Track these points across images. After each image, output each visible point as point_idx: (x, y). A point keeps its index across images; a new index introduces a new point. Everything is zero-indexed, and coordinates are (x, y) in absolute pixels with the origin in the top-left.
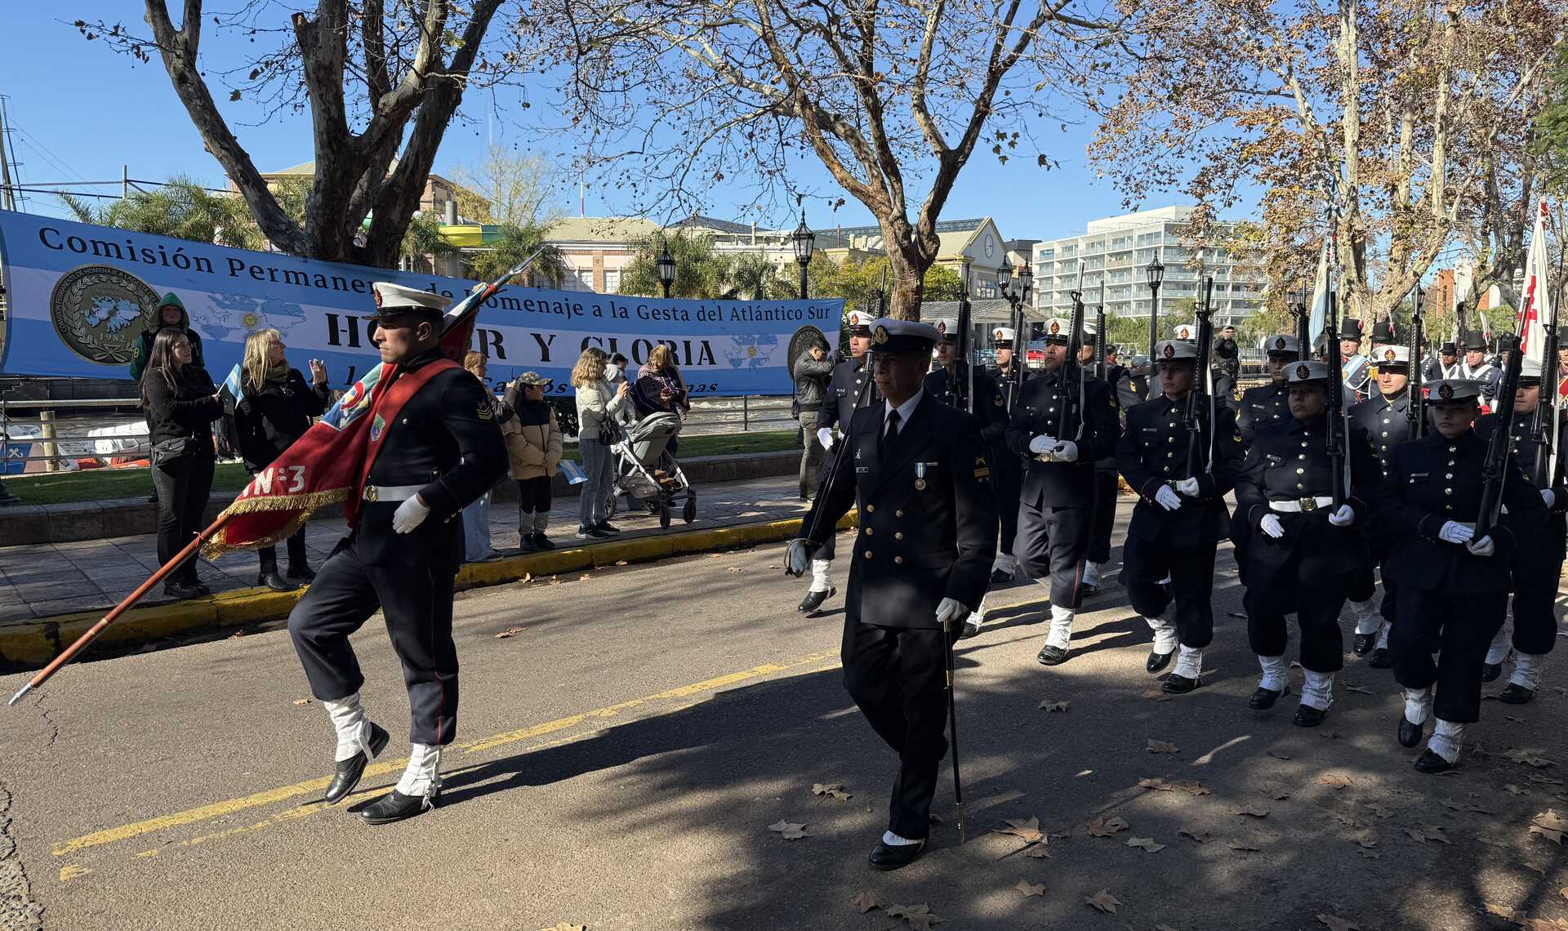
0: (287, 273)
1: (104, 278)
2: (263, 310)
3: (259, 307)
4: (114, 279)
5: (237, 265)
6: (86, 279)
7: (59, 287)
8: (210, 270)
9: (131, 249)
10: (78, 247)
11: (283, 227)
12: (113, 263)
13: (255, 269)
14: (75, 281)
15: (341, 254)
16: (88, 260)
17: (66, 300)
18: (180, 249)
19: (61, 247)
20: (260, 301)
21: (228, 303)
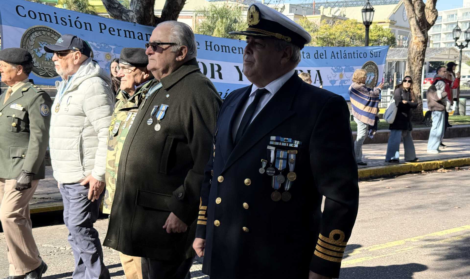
0: (125, 31)
1: (44, 33)
4: (49, 34)
5: (103, 27)
6: (36, 33)
7: (25, 36)
8: (91, 30)
9: (56, 17)
10: (33, 16)
12: (48, 25)
13: (111, 29)
14: (31, 34)
16: (37, 23)
17: (27, 43)
18: (78, 17)
19: (25, 16)
20: (113, 47)
21: (99, 47)
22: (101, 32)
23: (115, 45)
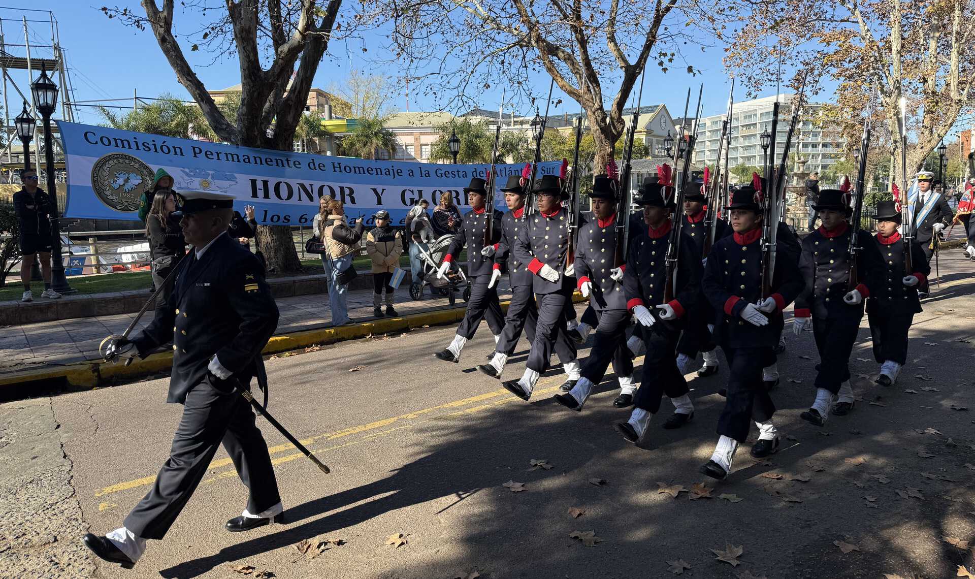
0: (227, 155)
1: (121, 161)
2: (213, 178)
3: (210, 177)
4: (127, 161)
5: (197, 151)
6: (111, 162)
7: (96, 165)
8: (182, 154)
9: (136, 143)
10: (106, 142)
11: (224, 127)
12: (126, 151)
13: (208, 153)
14: (105, 163)
15: (259, 142)
16: (113, 150)
17: (100, 174)
18: (164, 142)
19: (97, 143)
20: (211, 172)
21: (192, 174)
22: (195, 156)
23: (214, 170)
